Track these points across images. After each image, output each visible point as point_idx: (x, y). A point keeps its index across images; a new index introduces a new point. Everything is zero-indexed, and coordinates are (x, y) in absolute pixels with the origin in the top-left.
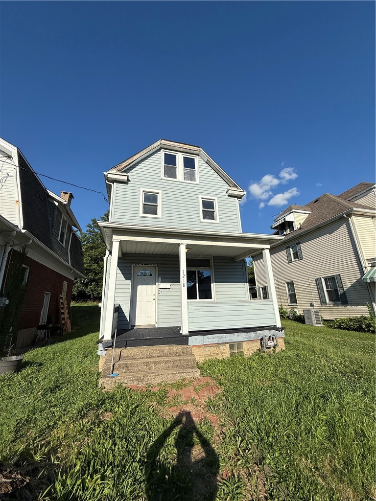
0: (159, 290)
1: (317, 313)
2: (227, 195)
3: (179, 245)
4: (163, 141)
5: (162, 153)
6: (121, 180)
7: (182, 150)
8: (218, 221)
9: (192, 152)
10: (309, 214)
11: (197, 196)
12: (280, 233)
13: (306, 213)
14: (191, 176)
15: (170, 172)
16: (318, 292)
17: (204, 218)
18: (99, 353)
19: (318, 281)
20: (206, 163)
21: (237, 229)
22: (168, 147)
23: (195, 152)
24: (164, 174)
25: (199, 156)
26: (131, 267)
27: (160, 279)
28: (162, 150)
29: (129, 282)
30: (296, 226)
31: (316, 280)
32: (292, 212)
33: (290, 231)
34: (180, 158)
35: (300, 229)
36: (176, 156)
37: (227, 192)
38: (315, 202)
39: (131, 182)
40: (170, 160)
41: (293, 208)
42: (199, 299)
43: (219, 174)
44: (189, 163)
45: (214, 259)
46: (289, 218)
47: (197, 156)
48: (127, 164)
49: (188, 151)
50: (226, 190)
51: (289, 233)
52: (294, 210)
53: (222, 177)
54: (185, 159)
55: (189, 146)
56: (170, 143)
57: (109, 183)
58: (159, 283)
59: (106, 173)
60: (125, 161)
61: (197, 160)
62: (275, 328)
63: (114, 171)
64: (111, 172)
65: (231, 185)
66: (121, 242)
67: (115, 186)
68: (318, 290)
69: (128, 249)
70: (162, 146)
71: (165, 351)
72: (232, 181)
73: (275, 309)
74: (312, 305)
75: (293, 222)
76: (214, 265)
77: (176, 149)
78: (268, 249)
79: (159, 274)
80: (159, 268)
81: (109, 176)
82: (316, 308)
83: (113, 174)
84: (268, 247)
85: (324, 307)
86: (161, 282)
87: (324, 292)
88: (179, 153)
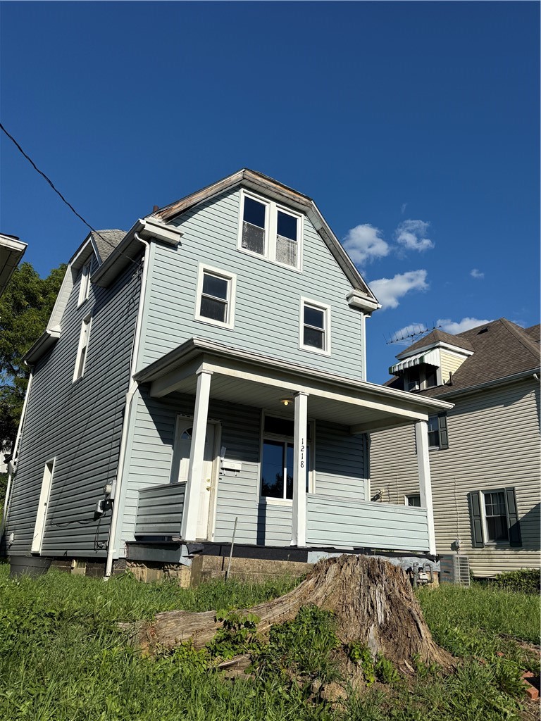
0: (222, 471)
1: (464, 561)
2: (347, 303)
4: (249, 173)
5: (242, 195)
6: (165, 240)
7: (278, 197)
8: (328, 352)
9: (296, 205)
10: (469, 356)
11: (296, 296)
12: (406, 385)
13: (463, 354)
14: (290, 256)
16: (471, 521)
17: (305, 343)
18: (182, 560)
19: (473, 497)
20: (318, 232)
21: (359, 374)
22: (255, 187)
23: (301, 207)
24: (243, 241)
25: (306, 215)
26: (174, 419)
27: (224, 449)
28: (242, 189)
29: (169, 449)
30: (443, 377)
31: (468, 495)
32: (438, 347)
33: (428, 385)
34: (272, 212)
35: (449, 384)
36: (264, 206)
37: (348, 299)
38: (482, 332)
39: (183, 247)
40: (254, 214)
41: (440, 338)
42: (287, 498)
43: (340, 259)
44: (287, 228)
45: (317, 425)
46: (431, 358)
47: (303, 215)
48: (181, 208)
49: (290, 202)
50: (347, 293)
51: (425, 388)
52: (441, 344)
53: (344, 266)
54: (281, 216)
55: (293, 194)
56: (259, 179)
57: (141, 240)
58: (222, 459)
59: (143, 222)
60: (177, 202)
61: (302, 222)
63: (156, 219)
64: (150, 219)
65: (356, 285)
67: (151, 249)
68: (470, 517)
70: (244, 182)
72: (359, 278)
73: (429, 525)
74: (455, 547)
75: (437, 367)
76: (317, 437)
77: (267, 192)
78: (425, 421)
79: (222, 441)
80: (223, 427)
81: (148, 228)
82: (461, 553)
83: (153, 224)
84: (426, 417)
85: (478, 551)
86: (226, 457)
87: (481, 520)
88: (272, 202)
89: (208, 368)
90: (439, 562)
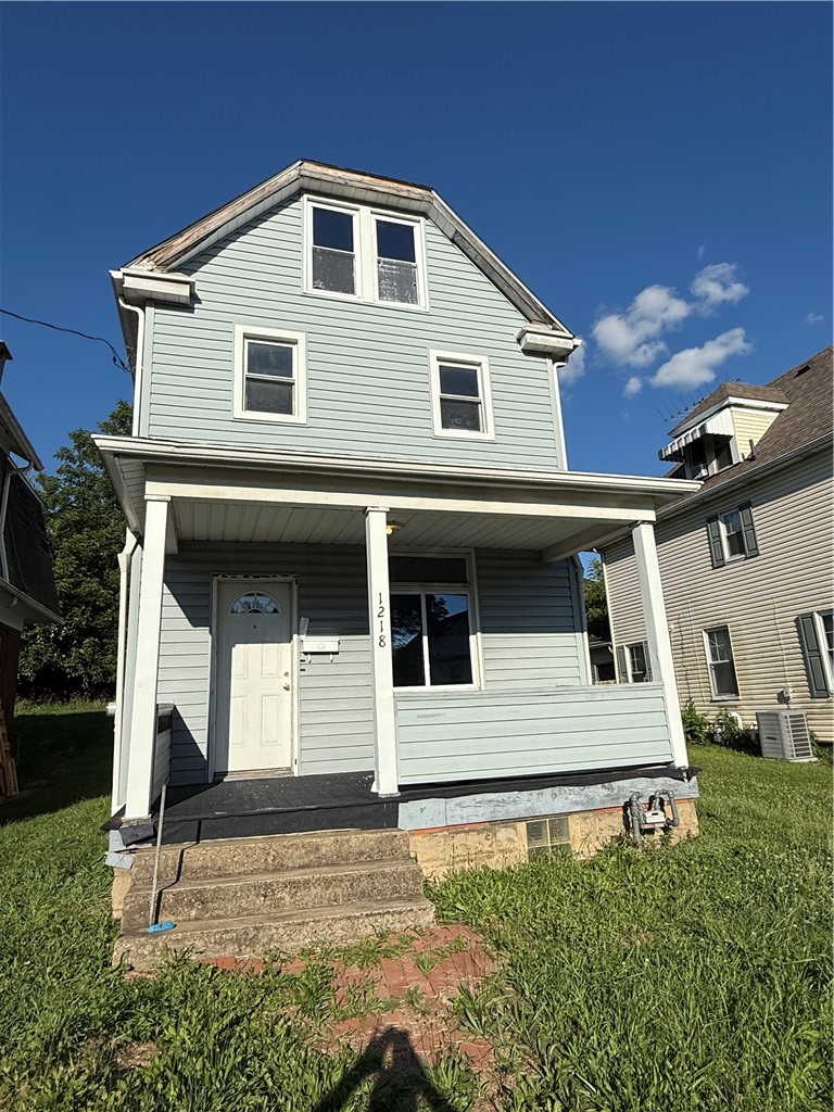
0: (303, 657)
1: (797, 723)
2: (520, 348)
3: (364, 511)
4: (309, 168)
5: (306, 207)
6: (168, 298)
7: (371, 197)
8: (490, 436)
9: (403, 203)
10: (780, 411)
11: (423, 352)
12: (688, 472)
13: (771, 410)
14: (400, 286)
15: (334, 271)
16: (804, 659)
17: (445, 425)
18: (112, 859)
19: (804, 624)
20: (452, 241)
21: (552, 461)
22: (326, 188)
23: (415, 205)
24: (314, 280)
25: (427, 217)
26: (209, 584)
27: (305, 622)
28: (306, 196)
29: (204, 635)
30: (741, 450)
31: (796, 621)
32: (728, 406)
33: (720, 467)
34: (365, 225)
35: (752, 459)
36: (350, 218)
37: (519, 341)
38: (801, 372)
39: (204, 305)
40: (333, 232)
41: (730, 391)
42: (432, 684)
43: (495, 278)
44: (395, 243)
45: (477, 558)
46: (717, 425)
47: (422, 219)
48: (189, 243)
49: (393, 201)
50: (517, 332)
51: (716, 472)
52: (732, 400)
53: (505, 288)
54: (383, 229)
55: (395, 185)
56: (331, 172)
57: (128, 307)
58: (303, 637)
59: (116, 275)
60: (179, 234)
61: (420, 229)
62: (668, 770)
63: (144, 267)
64: (133, 269)
65: (532, 315)
66: (174, 504)
67: (148, 318)
68: (803, 653)
69: (200, 528)
70: (306, 183)
71: (324, 850)
72: (535, 303)
73: (669, 712)
74: (783, 698)
75: (729, 438)
76: (479, 577)
77: (350, 193)
78: (649, 522)
79: (300, 608)
80: (300, 586)
81: (129, 283)
82: (796, 706)
83: (140, 276)
84: (651, 515)
85: (820, 703)
86: (309, 633)
87: (820, 656)
88: (362, 208)
89: (159, 492)
90: (694, 779)
